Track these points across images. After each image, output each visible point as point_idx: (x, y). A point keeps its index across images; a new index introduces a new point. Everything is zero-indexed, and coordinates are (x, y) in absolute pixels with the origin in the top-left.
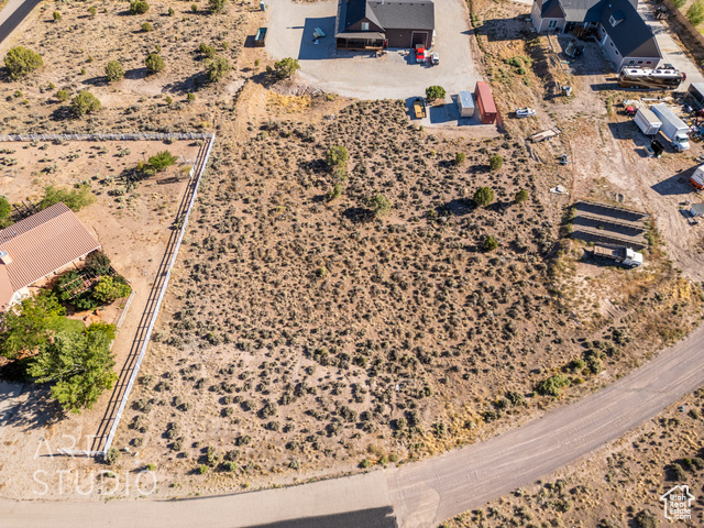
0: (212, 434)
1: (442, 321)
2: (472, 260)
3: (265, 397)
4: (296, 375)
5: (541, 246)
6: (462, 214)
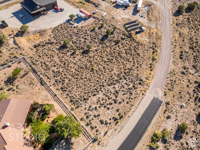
1: (126, 61)
2: (119, 46)
3: (112, 99)
4: (113, 91)
5: (127, 36)
6: (107, 39)
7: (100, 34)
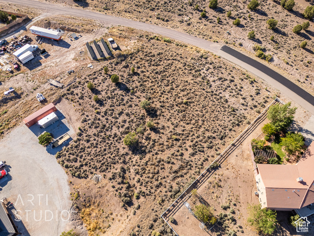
0: (248, 86)
1: (171, 67)
3: (230, 84)
5: (122, 61)
6: (125, 84)
7: (114, 92)
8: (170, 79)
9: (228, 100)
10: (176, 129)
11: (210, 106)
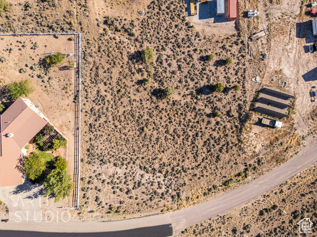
0: (112, 200)
1: (192, 154)
2: (209, 122)
3: (127, 187)
4: (138, 178)
5: (240, 114)
6: (208, 94)
7: (207, 78)
8: (180, 141)
9: (115, 167)
10: (129, 99)
11: (124, 147)
